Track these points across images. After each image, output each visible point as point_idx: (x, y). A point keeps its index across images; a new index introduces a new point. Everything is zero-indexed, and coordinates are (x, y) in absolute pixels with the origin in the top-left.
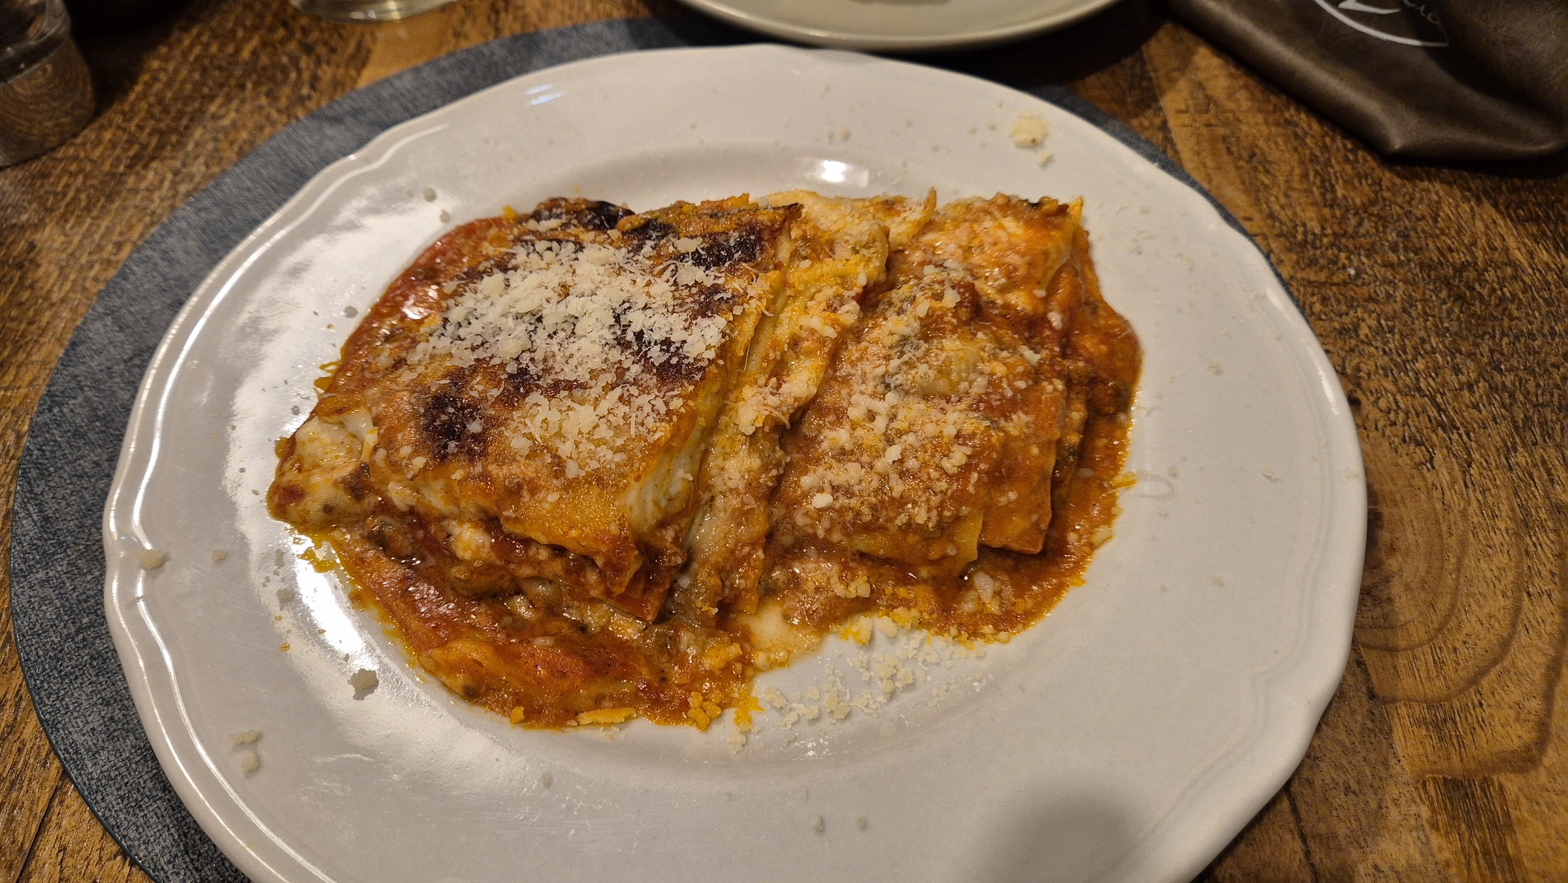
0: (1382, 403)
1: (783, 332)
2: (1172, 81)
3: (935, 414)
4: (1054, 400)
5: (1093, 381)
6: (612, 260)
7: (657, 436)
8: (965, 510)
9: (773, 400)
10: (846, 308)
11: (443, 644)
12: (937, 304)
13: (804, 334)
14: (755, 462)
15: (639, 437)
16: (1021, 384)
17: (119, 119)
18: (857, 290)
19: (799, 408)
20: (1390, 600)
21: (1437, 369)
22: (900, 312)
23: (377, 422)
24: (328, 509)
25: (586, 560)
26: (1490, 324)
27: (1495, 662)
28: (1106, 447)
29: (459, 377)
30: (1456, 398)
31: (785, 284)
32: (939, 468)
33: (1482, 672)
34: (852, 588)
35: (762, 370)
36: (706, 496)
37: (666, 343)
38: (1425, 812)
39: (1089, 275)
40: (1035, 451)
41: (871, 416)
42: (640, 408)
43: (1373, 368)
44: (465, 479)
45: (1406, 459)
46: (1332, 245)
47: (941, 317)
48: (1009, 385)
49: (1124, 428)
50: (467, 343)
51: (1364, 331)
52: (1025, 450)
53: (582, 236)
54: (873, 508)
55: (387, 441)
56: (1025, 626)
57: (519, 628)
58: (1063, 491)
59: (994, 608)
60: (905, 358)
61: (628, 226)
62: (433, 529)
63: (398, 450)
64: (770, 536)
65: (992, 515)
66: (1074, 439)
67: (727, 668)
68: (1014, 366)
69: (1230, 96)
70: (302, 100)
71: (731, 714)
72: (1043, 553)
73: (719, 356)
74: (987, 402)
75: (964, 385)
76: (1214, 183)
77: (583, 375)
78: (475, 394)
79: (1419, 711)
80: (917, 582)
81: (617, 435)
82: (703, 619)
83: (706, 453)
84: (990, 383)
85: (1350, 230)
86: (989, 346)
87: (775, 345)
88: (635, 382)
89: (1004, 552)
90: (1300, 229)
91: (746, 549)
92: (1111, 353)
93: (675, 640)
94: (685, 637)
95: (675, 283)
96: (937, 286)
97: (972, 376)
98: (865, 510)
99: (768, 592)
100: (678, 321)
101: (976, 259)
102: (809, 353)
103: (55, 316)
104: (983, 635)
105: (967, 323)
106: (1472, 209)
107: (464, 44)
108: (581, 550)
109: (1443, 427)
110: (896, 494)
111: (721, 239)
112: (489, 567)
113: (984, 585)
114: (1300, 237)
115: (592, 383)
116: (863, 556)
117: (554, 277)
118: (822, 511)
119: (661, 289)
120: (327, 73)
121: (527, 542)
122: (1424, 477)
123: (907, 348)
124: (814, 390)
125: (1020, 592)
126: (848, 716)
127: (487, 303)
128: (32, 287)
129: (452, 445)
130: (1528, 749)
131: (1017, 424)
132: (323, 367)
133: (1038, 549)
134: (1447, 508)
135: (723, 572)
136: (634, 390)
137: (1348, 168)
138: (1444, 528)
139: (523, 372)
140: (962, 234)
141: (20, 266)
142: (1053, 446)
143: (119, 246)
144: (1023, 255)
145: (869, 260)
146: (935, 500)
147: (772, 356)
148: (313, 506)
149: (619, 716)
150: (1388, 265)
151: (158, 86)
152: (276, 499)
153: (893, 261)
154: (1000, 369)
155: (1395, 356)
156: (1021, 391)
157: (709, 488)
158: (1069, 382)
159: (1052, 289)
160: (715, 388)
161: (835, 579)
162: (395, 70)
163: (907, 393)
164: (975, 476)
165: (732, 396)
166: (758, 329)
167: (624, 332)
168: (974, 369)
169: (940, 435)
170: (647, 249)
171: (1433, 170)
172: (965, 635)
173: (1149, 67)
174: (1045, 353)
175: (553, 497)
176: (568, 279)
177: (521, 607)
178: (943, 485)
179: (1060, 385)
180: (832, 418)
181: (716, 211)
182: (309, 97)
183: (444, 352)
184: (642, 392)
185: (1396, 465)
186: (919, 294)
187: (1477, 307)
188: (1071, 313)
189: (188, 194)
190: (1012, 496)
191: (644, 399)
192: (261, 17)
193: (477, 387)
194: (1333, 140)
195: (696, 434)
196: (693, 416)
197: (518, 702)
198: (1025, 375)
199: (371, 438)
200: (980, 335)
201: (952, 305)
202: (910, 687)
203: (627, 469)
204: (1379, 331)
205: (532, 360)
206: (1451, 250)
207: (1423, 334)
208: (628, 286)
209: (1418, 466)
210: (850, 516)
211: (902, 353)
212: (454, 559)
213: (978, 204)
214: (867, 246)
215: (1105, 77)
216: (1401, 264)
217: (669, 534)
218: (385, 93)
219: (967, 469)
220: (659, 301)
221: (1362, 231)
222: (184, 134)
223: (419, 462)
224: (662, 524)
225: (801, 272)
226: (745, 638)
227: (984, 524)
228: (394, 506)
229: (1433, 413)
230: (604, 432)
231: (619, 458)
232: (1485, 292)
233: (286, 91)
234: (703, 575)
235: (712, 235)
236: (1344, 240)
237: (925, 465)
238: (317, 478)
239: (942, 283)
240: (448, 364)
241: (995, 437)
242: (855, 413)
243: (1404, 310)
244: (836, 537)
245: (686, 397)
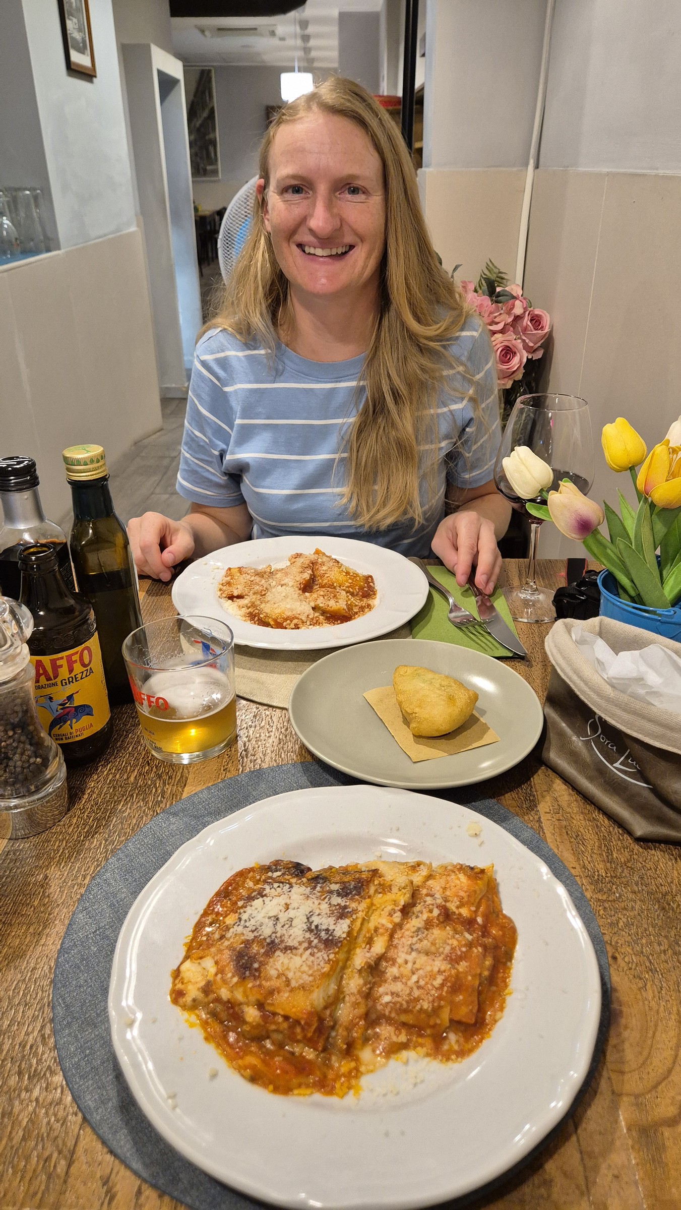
0: (626, 959)
1: (372, 925)
2: (543, 797)
3: (430, 962)
4: (478, 956)
5: (496, 947)
6: (304, 892)
7: (325, 969)
8: (442, 1003)
9: (368, 955)
10: (396, 915)
11: (242, 1058)
12: (430, 915)
13: (380, 926)
14: (361, 981)
15: (318, 970)
16: (464, 949)
17: (78, 812)
18: (400, 907)
19: (377, 959)
20: (623, 1050)
21: (651, 943)
22: (417, 917)
23: (216, 963)
24: (194, 1000)
25: (297, 1022)
26: (676, 921)
27: (664, 1079)
28: (503, 977)
29: (248, 943)
30: (658, 957)
31: (372, 904)
32: (432, 985)
33: (658, 1084)
34: (400, 1038)
35: (364, 941)
36: (342, 996)
37: (327, 930)
38: (630, 1142)
39: (496, 899)
40: (470, 978)
41: (406, 962)
42: (318, 958)
43: (623, 942)
44: (253, 987)
45: (635, 986)
46: (610, 882)
47: (432, 920)
48: (460, 949)
49: (509, 969)
50: (249, 929)
51: (621, 924)
52: (466, 978)
53: (291, 880)
54: (407, 1002)
55: (220, 971)
56: (468, 1055)
57: (268, 1053)
58: (483, 996)
59: (456, 1047)
60: (419, 937)
61: (310, 877)
62: (237, 1009)
63: (226, 975)
64: (366, 1016)
65: (454, 1006)
66: (486, 973)
67: (350, 1072)
68: (461, 941)
69: (569, 806)
70: (158, 803)
71: (352, 1092)
72: (475, 1024)
73: (348, 936)
74: (451, 957)
75: (441, 950)
76: (560, 849)
77: (296, 945)
78: (254, 951)
79: (632, 1099)
80: (426, 1036)
81: (310, 969)
82: (340, 1051)
83: (342, 977)
84: (452, 949)
85: (618, 874)
86: (451, 933)
87: (368, 931)
88: (316, 947)
89: (459, 1023)
90: (596, 873)
91: (357, 1020)
92: (504, 935)
93: (329, 1060)
94: (334, 1058)
95: (330, 904)
96: (431, 906)
97: (445, 946)
98: (404, 1003)
99: (366, 1040)
100: (331, 920)
101: (448, 893)
102: (382, 934)
103: (60, 911)
104: (452, 1060)
105: (443, 922)
106: (673, 864)
107: (229, 775)
108: (295, 1017)
109: (651, 970)
110: (416, 996)
111: (347, 885)
112: (258, 1025)
113: (452, 1037)
114: (596, 877)
115: (299, 947)
116: (404, 1024)
117: (282, 900)
118: (387, 1003)
119: (325, 906)
120: (168, 789)
121: (274, 1014)
122: (642, 995)
123: (420, 933)
124: (384, 950)
125: (467, 1040)
126: (398, 1093)
127: (256, 911)
128: (48, 896)
129: (247, 973)
130: (675, 1117)
131: (463, 966)
132: (186, 937)
133: (473, 1021)
134: (651, 1009)
135: (349, 1029)
136: (316, 950)
137: (619, 843)
138: (649, 1018)
139: (273, 942)
140: (442, 882)
141: (42, 886)
142: (478, 977)
143: (84, 877)
144: (466, 892)
145: (405, 894)
146: (431, 999)
147: (367, 935)
148: (188, 999)
149: (308, 1091)
150: (634, 892)
151: (94, 796)
152: (174, 995)
153: (415, 895)
154: (455, 943)
155: (633, 936)
156: (464, 952)
157: (343, 992)
158: (485, 948)
159: (478, 908)
160: (346, 949)
161: (392, 1034)
162: (199, 789)
163: (420, 952)
164: (445, 989)
165: (352, 953)
166: (362, 924)
167: (311, 925)
168: (445, 942)
169: (432, 971)
170: (318, 888)
171: (657, 845)
172: (445, 1059)
173: (533, 790)
174: (475, 935)
175: (286, 995)
176: (288, 902)
177: (268, 1045)
178: (433, 992)
179: (480, 949)
180: (391, 963)
181: (345, 871)
182: (161, 802)
183: (240, 932)
184: (319, 951)
185: (630, 988)
186: (424, 910)
187: (671, 914)
188: (486, 917)
189: (112, 851)
190: (461, 997)
191: (319, 954)
192: (137, 759)
193: (255, 948)
194: (614, 828)
195: (338, 969)
196: (337, 961)
197: (270, 1083)
198: (465, 945)
199: (213, 970)
200: (448, 928)
201: (436, 915)
202: (422, 1082)
203: (313, 983)
204: (627, 925)
205: (276, 937)
206: (662, 885)
207: (646, 926)
208: (311, 905)
209: (639, 989)
210: (398, 1006)
211: (418, 935)
212: (244, 1022)
213: (449, 868)
214: (404, 888)
215: (513, 794)
216: (639, 892)
217: (328, 1012)
218: (196, 800)
219: (442, 985)
220: (324, 912)
221: (624, 875)
222: (108, 820)
223: (235, 979)
224: (326, 1008)
225: (378, 899)
226: (357, 1060)
227: (451, 1010)
228: (222, 999)
229: (648, 964)
230: (305, 968)
231: (311, 979)
232: (675, 906)
233: (151, 798)
234: (340, 1031)
235: (344, 883)
236: (615, 880)
237: (427, 983)
238: (190, 987)
239: (433, 905)
240: (243, 938)
241: (453, 972)
242: (400, 961)
243: (639, 914)
244: (393, 1015)
245: (336, 953)
